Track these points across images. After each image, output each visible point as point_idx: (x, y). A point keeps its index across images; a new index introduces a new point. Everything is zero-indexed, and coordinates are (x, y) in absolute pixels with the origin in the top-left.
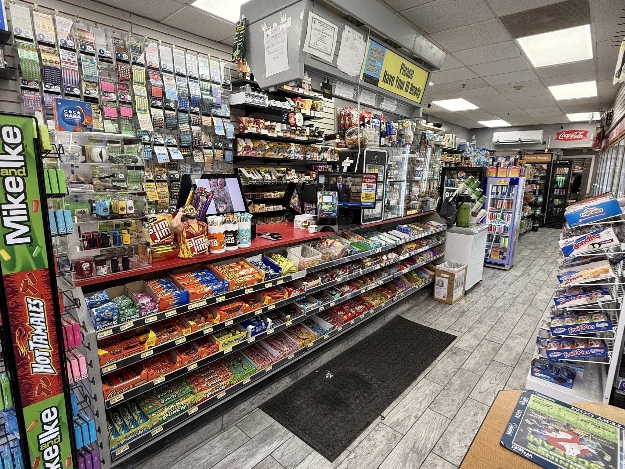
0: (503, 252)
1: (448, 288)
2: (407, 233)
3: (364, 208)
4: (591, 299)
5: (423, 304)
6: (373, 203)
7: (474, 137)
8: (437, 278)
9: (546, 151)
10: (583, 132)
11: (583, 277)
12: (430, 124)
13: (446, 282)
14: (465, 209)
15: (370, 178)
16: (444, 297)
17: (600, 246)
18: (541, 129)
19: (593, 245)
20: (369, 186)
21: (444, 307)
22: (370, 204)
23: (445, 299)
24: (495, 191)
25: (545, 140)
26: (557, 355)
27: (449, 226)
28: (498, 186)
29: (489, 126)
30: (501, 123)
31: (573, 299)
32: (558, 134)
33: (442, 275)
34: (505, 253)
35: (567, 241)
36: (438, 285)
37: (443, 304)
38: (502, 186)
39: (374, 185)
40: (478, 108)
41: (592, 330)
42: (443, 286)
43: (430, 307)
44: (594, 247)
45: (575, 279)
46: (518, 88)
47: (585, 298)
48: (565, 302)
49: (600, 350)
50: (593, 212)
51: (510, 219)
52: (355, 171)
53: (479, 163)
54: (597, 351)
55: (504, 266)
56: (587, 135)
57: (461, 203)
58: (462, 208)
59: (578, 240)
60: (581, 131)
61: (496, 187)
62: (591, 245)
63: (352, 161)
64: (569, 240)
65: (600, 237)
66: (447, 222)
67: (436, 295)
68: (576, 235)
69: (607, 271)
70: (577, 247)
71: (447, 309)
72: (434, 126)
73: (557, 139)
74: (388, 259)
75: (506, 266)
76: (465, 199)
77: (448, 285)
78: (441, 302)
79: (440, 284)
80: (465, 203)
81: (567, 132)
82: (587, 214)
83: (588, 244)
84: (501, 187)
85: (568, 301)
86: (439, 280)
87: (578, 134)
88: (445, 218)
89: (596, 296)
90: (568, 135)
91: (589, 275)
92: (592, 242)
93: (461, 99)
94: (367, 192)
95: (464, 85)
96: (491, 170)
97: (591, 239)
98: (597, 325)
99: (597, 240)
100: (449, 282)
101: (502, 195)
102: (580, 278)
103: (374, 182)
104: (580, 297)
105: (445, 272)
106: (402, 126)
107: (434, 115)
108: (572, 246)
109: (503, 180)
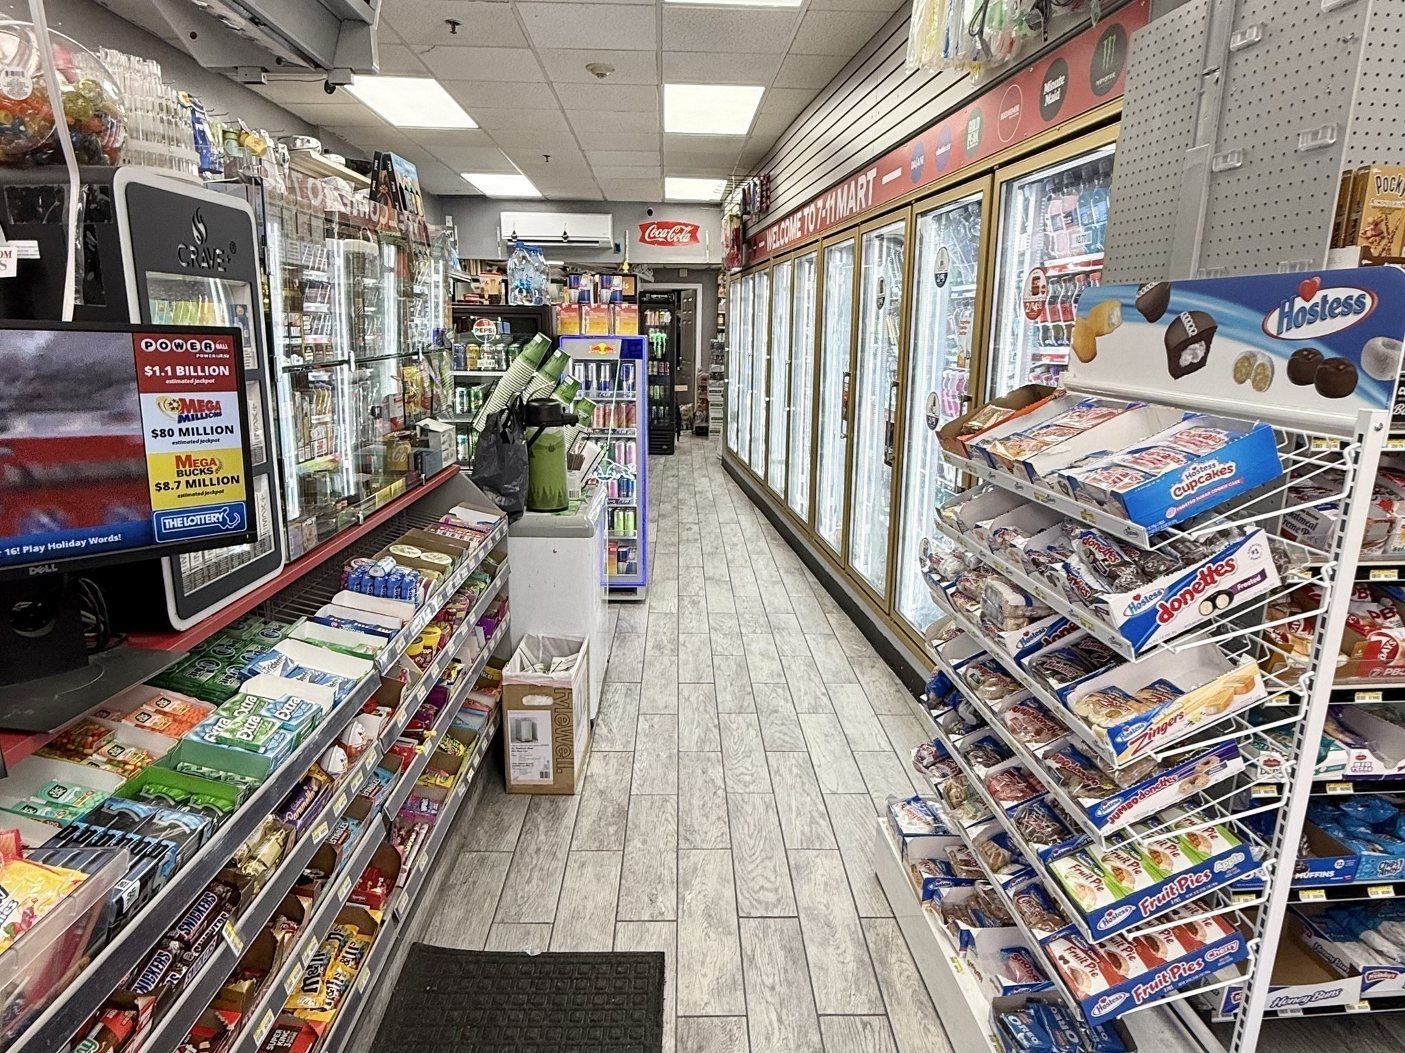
0: (625, 554)
1: (554, 740)
2: (401, 597)
3: (175, 551)
4: (1192, 783)
5: (480, 832)
6: (234, 508)
7: (449, 221)
8: (512, 716)
9: (626, 268)
10: (689, 228)
11: (1187, 719)
12: (333, 157)
13: (544, 722)
14: (551, 449)
15: (189, 359)
16: (543, 775)
17: (1231, 600)
18: (608, 213)
19: (1212, 599)
20: (188, 412)
21: (556, 816)
22: (215, 517)
23: (550, 781)
24: (582, 380)
25: (620, 241)
26: (1116, 1000)
27: (513, 515)
28: (586, 363)
29: (489, 192)
30: (519, 185)
31: (1143, 796)
32: (644, 228)
33: (526, 700)
34: (631, 555)
35: (1137, 598)
36: (519, 739)
37: (546, 804)
38: (599, 363)
39: (228, 400)
40: (474, 125)
41: (1205, 884)
42: (534, 738)
43: (512, 836)
44: (1215, 607)
45: (1163, 729)
46: (599, 72)
47: (1177, 785)
48: (1120, 812)
49: (1229, 946)
50: (1209, 476)
51: (634, 456)
52: (68, 315)
53: (528, 290)
54: (1222, 951)
55: (632, 591)
56: (699, 234)
57: (536, 429)
58: (540, 447)
59: (1171, 587)
60: (686, 225)
61: (582, 367)
62: (1206, 600)
63: (30, 249)
64: (1145, 590)
65: (1233, 567)
66: (504, 501)
67: (516, 776)
68: (1168, 572)
69: (1249, 685)
70: (1168, 614)
71: (569, 820)
72: (347, 166)
73: (643, 240)
74: (352, 756)
75: (639, 589)
76: (544, 418)
77: (554, 731)
78: (535, 793)
79: (525, 733)
80: (549, 430)
81: (661, 226)
82: (1190, 486)
83: (1200, 597)
84: (594, 366)
85: (1130, 806)
86: (518, 723)
87: (681, 231)
88: (497, 490)
89: (1207, 768)
90: (664, 233)
91: (1202, 709)
92: (1211, 590)
93: (432, 83)
94: (183, 450)
95: (454, 24)
96: (564, 315)
97: (1208, 579)
98: (1219, 867)
99: (1225, 583)
100: (554, 720)
101: (599, 388)
102: (1179, 724)
103: (220, 385)
104: (1164, 784)
105: (534, 689)
106: (241, 145)
107: (338, 132)
108: (1154, 611)
109: (602, 346)
